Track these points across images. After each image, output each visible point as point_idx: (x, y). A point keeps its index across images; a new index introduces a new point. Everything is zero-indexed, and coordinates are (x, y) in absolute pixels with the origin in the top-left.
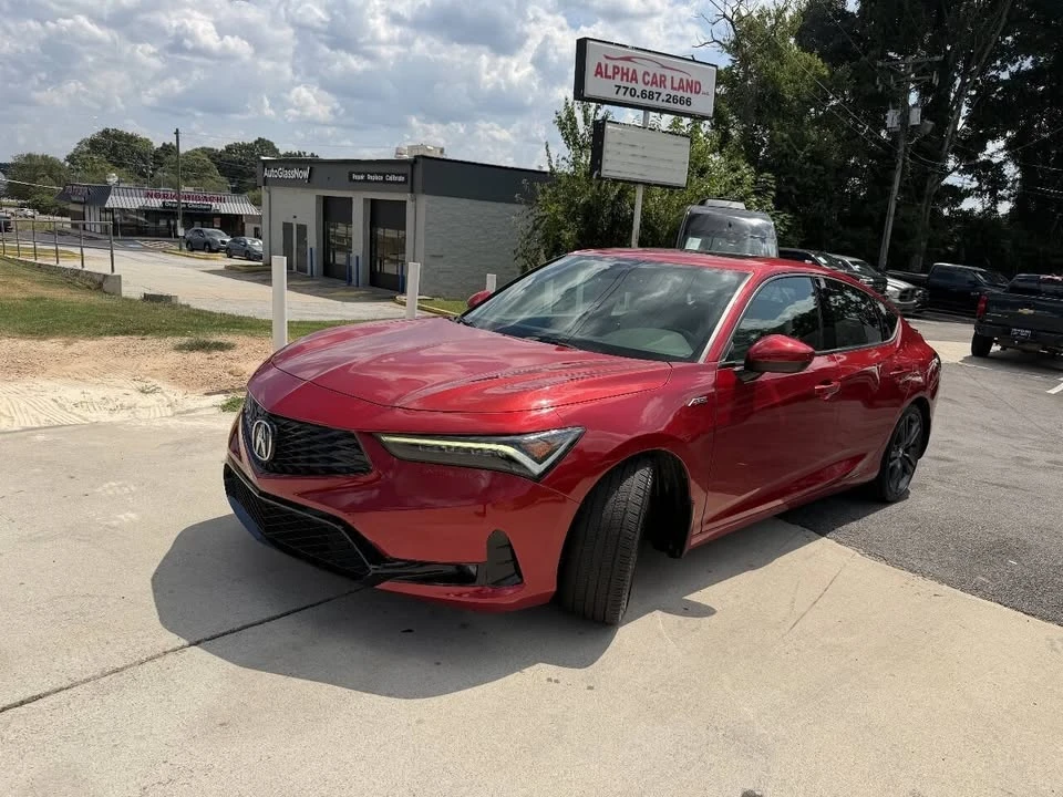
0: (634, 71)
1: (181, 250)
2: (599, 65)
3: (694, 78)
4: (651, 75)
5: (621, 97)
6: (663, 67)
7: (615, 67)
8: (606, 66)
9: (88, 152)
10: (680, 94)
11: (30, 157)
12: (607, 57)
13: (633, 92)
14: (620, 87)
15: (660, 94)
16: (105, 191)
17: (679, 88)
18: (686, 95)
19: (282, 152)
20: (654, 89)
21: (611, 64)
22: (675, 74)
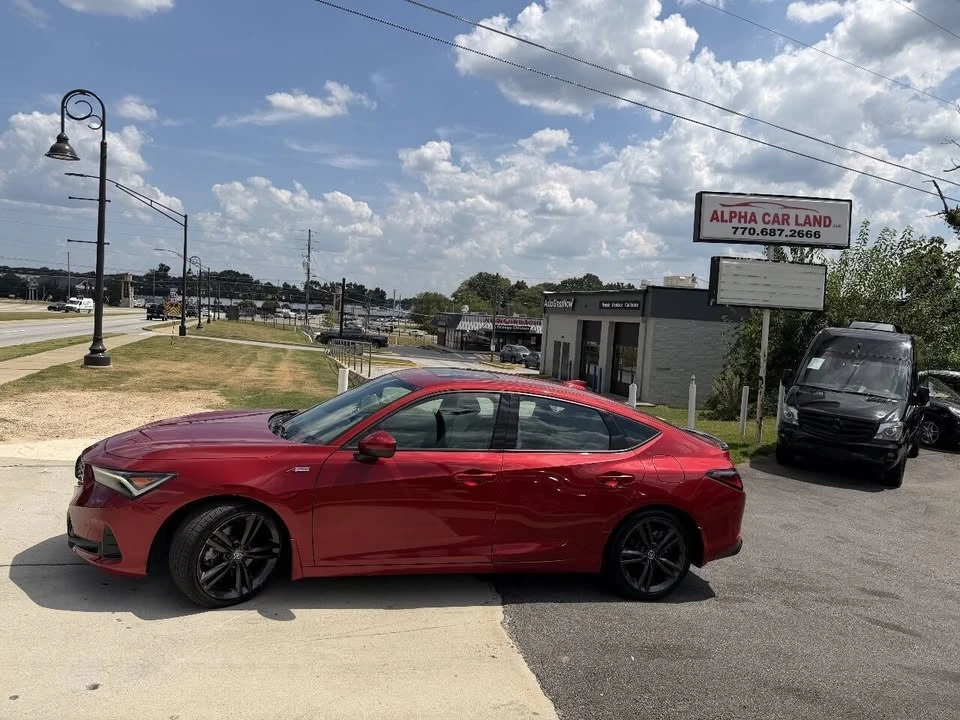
0: (753, 214)
1: (491, 361)
2: (715, 212)
3: (823, 213)
4: (772, 216)
5: (739, 236)
6: (786, 207)
7: (731, 212)
8: (722, 212)
9: (467, 290)
10: (806, 229)
11: (427, 294)
12: (723, 205)
13: (752, 231)
14: (737, 228)
15: (783, 231)
16: (458, 318)
17: (805, 223)
18: (814, 229)
19: (604, 284)
20: (776, 226)
21: (727, 211)
22: (798, 212)
